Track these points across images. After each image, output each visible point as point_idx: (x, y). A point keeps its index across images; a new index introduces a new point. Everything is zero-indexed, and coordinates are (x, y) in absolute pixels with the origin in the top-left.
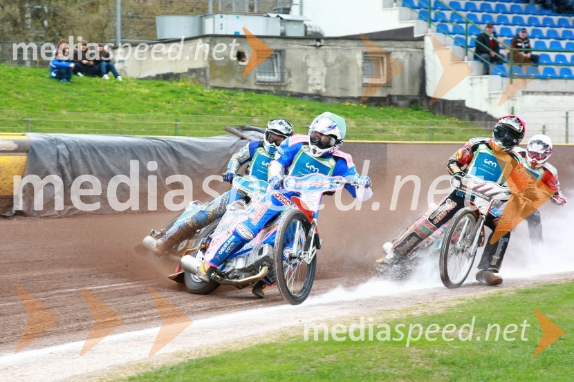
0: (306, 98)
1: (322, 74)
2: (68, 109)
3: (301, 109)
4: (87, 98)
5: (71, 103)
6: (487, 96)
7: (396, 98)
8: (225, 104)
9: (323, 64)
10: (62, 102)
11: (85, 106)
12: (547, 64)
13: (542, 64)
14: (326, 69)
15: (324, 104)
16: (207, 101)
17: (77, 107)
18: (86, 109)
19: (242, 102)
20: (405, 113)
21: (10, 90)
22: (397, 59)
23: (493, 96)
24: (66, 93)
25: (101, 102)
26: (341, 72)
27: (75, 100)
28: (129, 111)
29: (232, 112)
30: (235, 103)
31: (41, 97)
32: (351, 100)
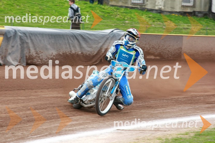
0: (154, 12)
1: (163, 1)
3: (149, 17)
4: (50, 9)
5: (41, 11)
7: (197, 12)
8: (113, 14)
10: (37, 10)
11: (47, 12)
15: (162, 15)
16: (105, 12)
17: (44, 13)
18: (48, 14)
19: (122, 13)
20: (200, 20)
21: (14, 4)
24: (40, 6)
25: (56, 11)
27: (44, 10)
29: (116, 17)
30: (119, 13)
31: (28, 7)
32: (176, 13)
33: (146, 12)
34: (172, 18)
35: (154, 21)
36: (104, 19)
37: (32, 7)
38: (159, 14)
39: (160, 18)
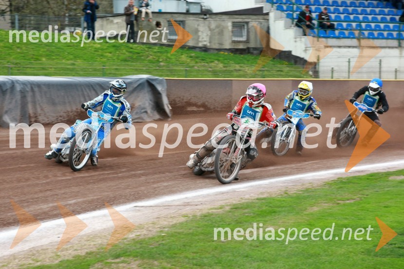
0: (197, 49)
1: (207, 35)
2: (47, 57)
3: (191, 57)
4: (61, 50)
5: (50, 54)
6: (304, 49)
7: (252, 49)
8: (144, 54)
9: (208, 29)
10: (44, 53)
12: (341, 29)
13: (337, 29)
14: (209, 32)
15: (206, 53)
16: (134, 52)
17: (53, 56)
18: (58, 57)
19: (155, 52)
20: (255, 58)
22: (253, 26)
23: (308, 49)
24: (47, 48)
25: (68, 53)
26: (219, 34)
27: (53, 52)
28: (85, 58)
29: (148, 59)
30: (151, 53)
31: (31, 50)
32: (226, 51)
33: (187, 50)
34: (220, 57)
35: (197, 62)
36: (132, 62)
37: (37, 49)
38: (203, 53)
39: (204, 57)
